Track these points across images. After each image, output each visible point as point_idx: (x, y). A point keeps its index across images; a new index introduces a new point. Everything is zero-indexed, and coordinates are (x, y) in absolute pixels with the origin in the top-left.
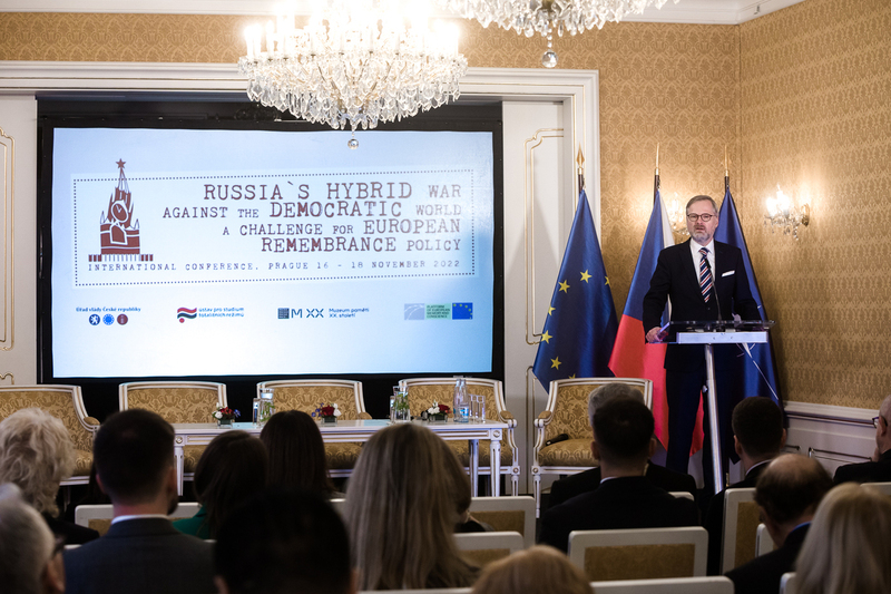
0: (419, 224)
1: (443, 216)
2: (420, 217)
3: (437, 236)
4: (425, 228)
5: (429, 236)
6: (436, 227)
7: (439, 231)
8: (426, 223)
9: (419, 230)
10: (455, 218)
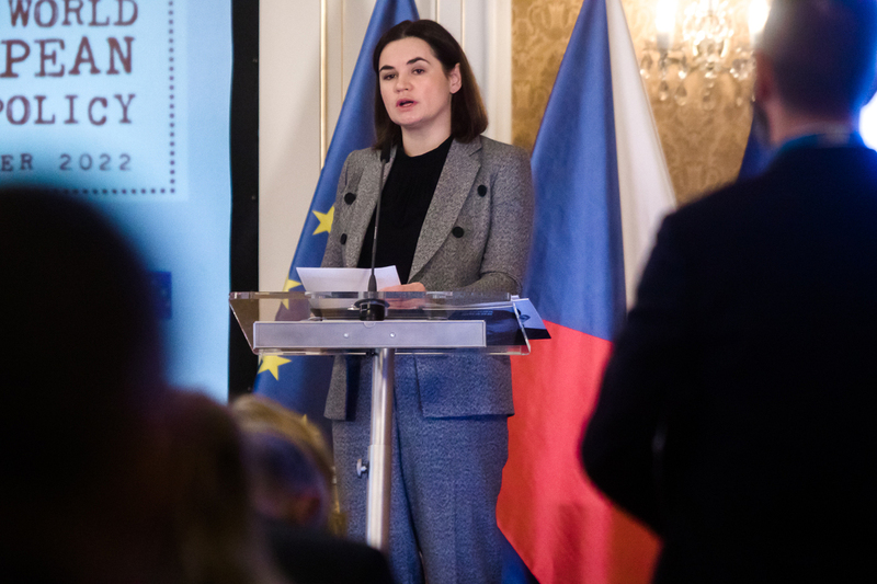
0: (18, 51)
1: (87, 30)
2: (19, 32)
3: (69, 84)
4: (34, 61)
5: (46, 86)
6: (67, 58)
7: (75, 71)
8: (35, 50)
9: (16, 67)
10: (120, 33)
